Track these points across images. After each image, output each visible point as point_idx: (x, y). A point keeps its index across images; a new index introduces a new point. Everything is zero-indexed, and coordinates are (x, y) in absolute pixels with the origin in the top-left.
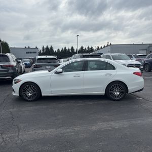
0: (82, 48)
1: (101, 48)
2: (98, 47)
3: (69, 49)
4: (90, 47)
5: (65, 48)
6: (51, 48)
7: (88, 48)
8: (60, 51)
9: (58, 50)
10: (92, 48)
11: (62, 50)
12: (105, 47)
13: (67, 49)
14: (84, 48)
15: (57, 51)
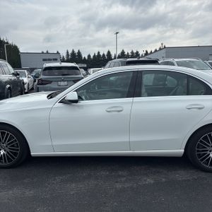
0: (123, 52)
1: (151, 52)
2: (147, 52)
3: (104, 55)
4: (135, 51)
5: (99, 53)
6: (79, 52)
7: (132, 52)
8: (92, 57)
9: (89, 56)
10: (137, 52)
11: (94, 56)
12: (156, 51)
13: (101, 54)
14: (126, 53)
15: (87, 58)
